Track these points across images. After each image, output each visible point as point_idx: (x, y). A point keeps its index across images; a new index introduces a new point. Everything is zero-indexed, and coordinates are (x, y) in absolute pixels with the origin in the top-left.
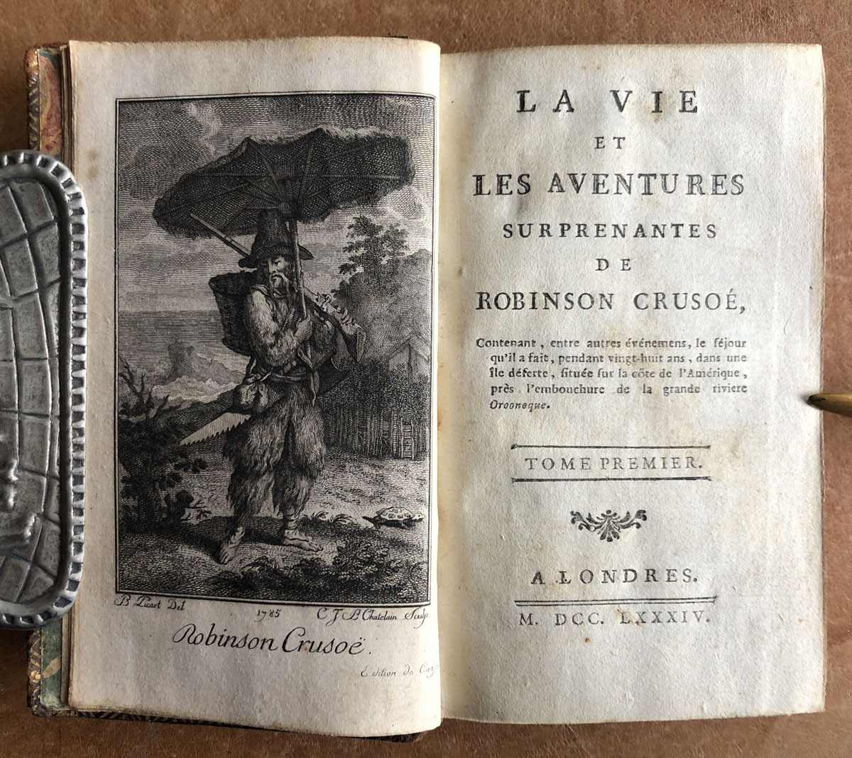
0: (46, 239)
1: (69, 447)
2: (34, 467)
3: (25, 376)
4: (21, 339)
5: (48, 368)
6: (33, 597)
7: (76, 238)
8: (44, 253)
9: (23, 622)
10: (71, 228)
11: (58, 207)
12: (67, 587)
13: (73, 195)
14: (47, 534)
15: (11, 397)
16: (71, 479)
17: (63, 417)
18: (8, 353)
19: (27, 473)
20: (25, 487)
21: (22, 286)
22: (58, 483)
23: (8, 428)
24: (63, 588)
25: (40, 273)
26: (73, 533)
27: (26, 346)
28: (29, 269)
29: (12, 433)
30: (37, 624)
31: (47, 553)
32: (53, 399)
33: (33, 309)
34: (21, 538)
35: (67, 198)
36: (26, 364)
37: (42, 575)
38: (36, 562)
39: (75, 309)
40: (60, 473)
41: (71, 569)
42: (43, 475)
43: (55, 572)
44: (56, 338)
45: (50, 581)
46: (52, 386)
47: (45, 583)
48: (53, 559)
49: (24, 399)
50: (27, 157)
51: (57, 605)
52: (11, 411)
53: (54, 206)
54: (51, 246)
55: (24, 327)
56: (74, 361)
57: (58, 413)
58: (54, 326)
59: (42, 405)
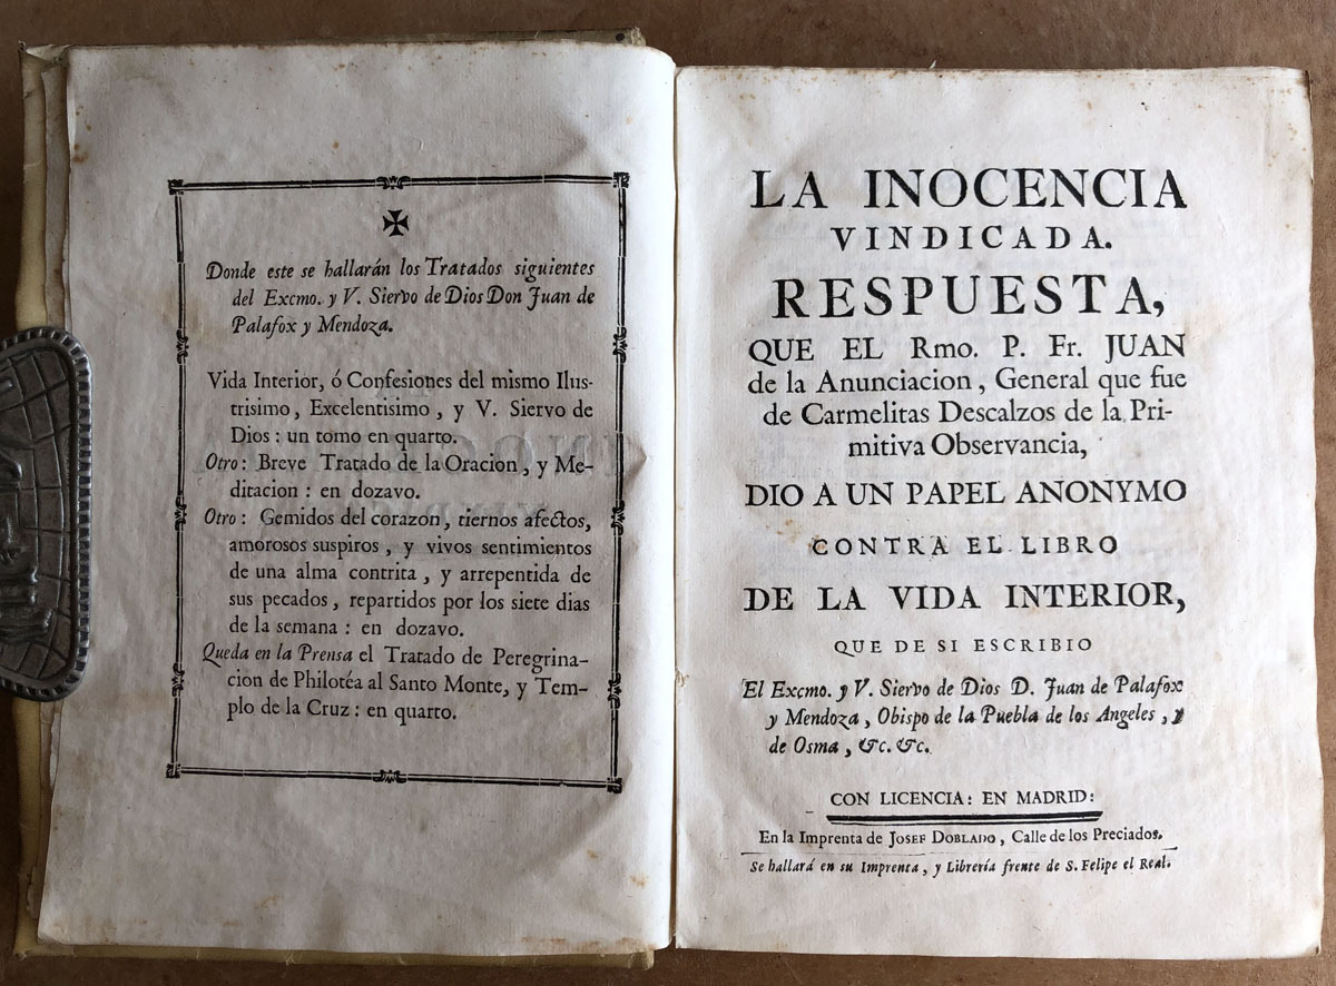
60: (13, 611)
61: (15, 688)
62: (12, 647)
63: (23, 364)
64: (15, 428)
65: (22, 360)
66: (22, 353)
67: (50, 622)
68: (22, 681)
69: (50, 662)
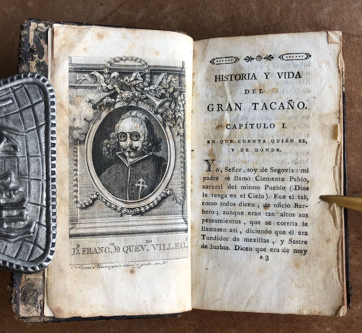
0: (39, 107)
1: (50, 192)
2: (35, 202)
3: (31, 163)
4: (29, 148)
5: (41, 160)
6: (35, 259)
7: (52, 107)
8: (38, 113)
9: (31, 270)
10: (50, 103)
11: (44, 95)
12: (49, 254)
13: (50, 90)
14: (40, 231)
15: (25, 172)
16: (51, 207)
17: (47, 180)
18: (24, 153)
19: (32, 205)
20: (31, 210)
21: (30, 126)
22: (45, 208)
23: (24, 185)
24: (48, 254)
25: (37, 121)
26: (52, 230)
27: (31, 151)
28: (32, 119)
29: (26, 187)
30: (37, 271)
31: (41, 239)
32: (43, 173)
33: (34, 136)
34: (29, 233)
35: (48, 91)
36: (32, 159)
37: (38, 249)
38: (35, 244)
39: (52, 135)
40: (46, 204)
41: (51, 245)
42: (38, 205)
43: (44, 248)
44: (44, 147)
45: (42, 252)
46: (43, 167)
47: (40, 253)
48: (43, 241)
49: (31, 173)
50: (31, 75)
51: (45, 261)
52: (25, 178)
53: (42, 94)
54: (41, 110)
55: (31, 143)
56: (52, 157)
57: (45, 179)
58: (43, 143)
59: (38, 175)
60: (14, 223)
61: (15, 267)
62: (12, 244)
63: (18, 91)
64: (15, 124)
65: (18, 89)
66: (18, 85)
67: (34, 230)
68: (19, 263)
69: (35, 251)
